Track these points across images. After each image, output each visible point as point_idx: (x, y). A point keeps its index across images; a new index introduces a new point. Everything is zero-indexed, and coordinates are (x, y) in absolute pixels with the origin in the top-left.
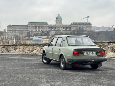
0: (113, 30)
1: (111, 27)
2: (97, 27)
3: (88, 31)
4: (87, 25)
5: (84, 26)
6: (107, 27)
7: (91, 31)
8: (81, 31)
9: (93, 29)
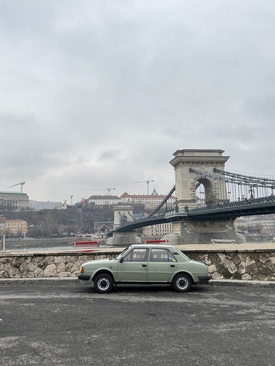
0: (65, 208)
1: (63, 202)
2: (39, 202)
3: (23, 209)
4: (20, 199)
5: (15, 198)
6: (56, 203)
7: (28, 208)
8: (8, 208)
9: (31, 205)
